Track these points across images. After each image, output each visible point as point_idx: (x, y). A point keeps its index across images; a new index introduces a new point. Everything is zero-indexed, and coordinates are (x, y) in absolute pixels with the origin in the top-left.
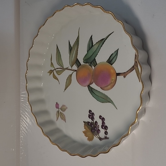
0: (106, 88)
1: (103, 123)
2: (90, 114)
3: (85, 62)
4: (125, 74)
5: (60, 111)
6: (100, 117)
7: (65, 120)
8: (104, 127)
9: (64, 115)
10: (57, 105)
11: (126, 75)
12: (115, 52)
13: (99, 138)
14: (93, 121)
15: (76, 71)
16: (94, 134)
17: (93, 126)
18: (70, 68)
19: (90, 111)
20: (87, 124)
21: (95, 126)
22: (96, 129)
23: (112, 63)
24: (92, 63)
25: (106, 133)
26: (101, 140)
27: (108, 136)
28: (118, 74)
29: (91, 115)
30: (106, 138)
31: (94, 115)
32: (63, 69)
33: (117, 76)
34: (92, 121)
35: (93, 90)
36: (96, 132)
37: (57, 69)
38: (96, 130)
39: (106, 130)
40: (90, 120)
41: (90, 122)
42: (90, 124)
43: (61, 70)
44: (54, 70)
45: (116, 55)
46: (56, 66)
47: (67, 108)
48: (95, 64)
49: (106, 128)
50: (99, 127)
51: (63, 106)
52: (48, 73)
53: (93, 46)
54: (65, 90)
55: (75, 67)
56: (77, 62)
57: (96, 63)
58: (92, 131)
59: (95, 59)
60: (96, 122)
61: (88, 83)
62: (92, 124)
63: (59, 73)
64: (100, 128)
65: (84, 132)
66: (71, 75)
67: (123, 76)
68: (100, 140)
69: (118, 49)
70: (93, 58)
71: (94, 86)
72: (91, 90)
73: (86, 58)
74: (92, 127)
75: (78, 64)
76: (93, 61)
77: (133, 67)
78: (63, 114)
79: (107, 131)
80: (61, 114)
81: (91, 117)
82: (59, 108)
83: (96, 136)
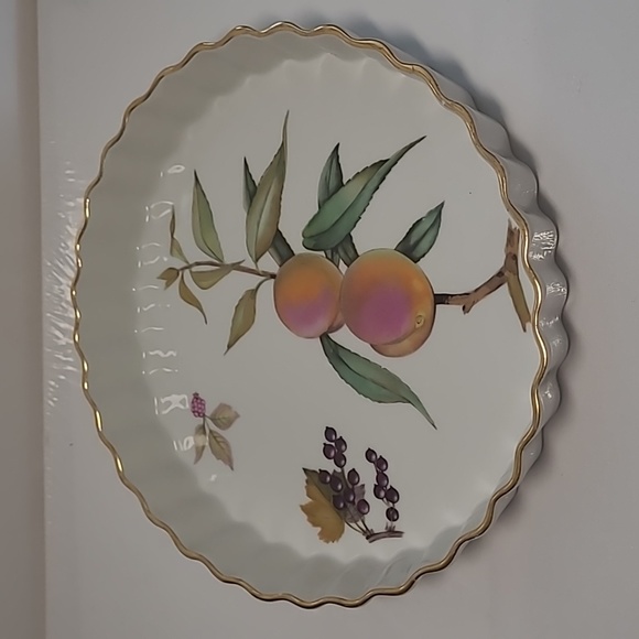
0: (392, 349)
1: (381, 476)
2: (328, 443)
3: (311, 243)
4: (467, 301)
5: (210, 425)
6: (370, 454)
7: (229, 461)
8: (383, 493)
9: (226, 442)
10: (197, 404)
11: (474, 303)
12: (431, 212)
13: (364, 533)
14: (341, 467)
15: (273, 276)
16: (346, 516)
17: (340, 487)
18: (250, 264)
19: (329, 432)
20: (316, 478)
21: (350, 486)
22: (352, 498)
23: (417, 254)
24: (337, 252)
25: (392, 514)
26: (372, 538)
27: (398, 525)
28: (441, 299)
29: (335, 446)
30: (392, 533)
31: (343, 447)
32: (222, 268)
33: (436, 304)
34: (339, 470)
35: (341, 353)
36: (352, 509)
37: (198, 264)
38: (353, 502)
39: (391, 504)
40: (330, 466)
41: (331, 472)
42: (328, 479)
43: (212, 271)
44: (183, 269)
45: (432, 225)
46: (194, 253)
47: (237, 416)
48: (351, 254)
49: (392, 495)
50: (364, 493)
51: (223, 407)
52: (161, 277)
53: (341, 185)
54: (229, 347)
55: (269, 263)
56: (278, 243)
57: (353, 252)
58: (336, 505)
59: (349, 237)
60: (353, 472)
61: (322, 326)
62: (336, 478)
63: (204, 281)
64: (369, 496)
65: (304, 508)
66: (253, 293)
67: (461, 307)
68: (367, 538)
69: (442, 204)
70: (341, 233)
71: (344, 337)
72: (335, 353)
73: (314, 231)
74: (339, 491)
75: (284, 251)
76: (341, 243)
77: (500, 274)
78: (221, 436)
79: (397, 506)
80: (215, 437)
81: (333, 454)
82: (204, 416)
83: (353, 525)
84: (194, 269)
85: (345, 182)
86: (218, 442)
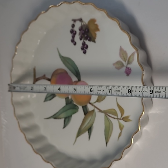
1: (73, 37)
5: (125, 63)
6: (75, 44)
8: (74, 32)
9: (121, 56)
10: (128, 72)
15: (90, 103)
19: (85, 52)
20: (92, 39)
24: (70, 102)
25: (73, 26)
27: (72, 23)
29: (84, 48)
30: (75, 21)
31: (82, 47)
32: (106, 113)
33: (51, 79)
34: (85, 41)
36: (84, 29)
37: (114, 118)
40: (87, 42)
42: (89, 38)
43: (110, 114)
44: (120, 119)
47: (114, 64)
48: (67, 100)
51: (118, 68)
58: (88, 30)
59: (67, 104)
60: (81, 39)
62: (86, 38)
64: (78, 32)
67: (46, 76)
68: (82, 19)
70: (68, 106)
75: (85, 109)
78: (122, 59)
80: (124, 59)
81: (85, 46)
82: (127, 67)
83: (85, 24)
84: (116, 117)
85: (64, 119)
86: (124, 57)
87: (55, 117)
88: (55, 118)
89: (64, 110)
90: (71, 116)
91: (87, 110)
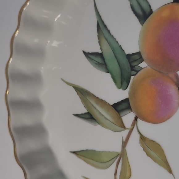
15: (136, 119)
18: (125, 133)
23: (148, 11)
24: (134, 67)
32: (122, 156)
37: (116, 174)
43: (123, 165)
48: (137, 57)
54: (170, 171)
55: (128, 118)
56: (119, 108)
57: (136, 55)
59: (129, 56)
63: (126, 173)
66: (143, 138)
70: (124, 61)
73: (119, 80)
75: (124, 106)
76: (130, 63)
85: (100, 52)
87: (101, 27)
88: (98, 26)
89: (117, 49)
90: (108, 71)
91: (123, 110)
